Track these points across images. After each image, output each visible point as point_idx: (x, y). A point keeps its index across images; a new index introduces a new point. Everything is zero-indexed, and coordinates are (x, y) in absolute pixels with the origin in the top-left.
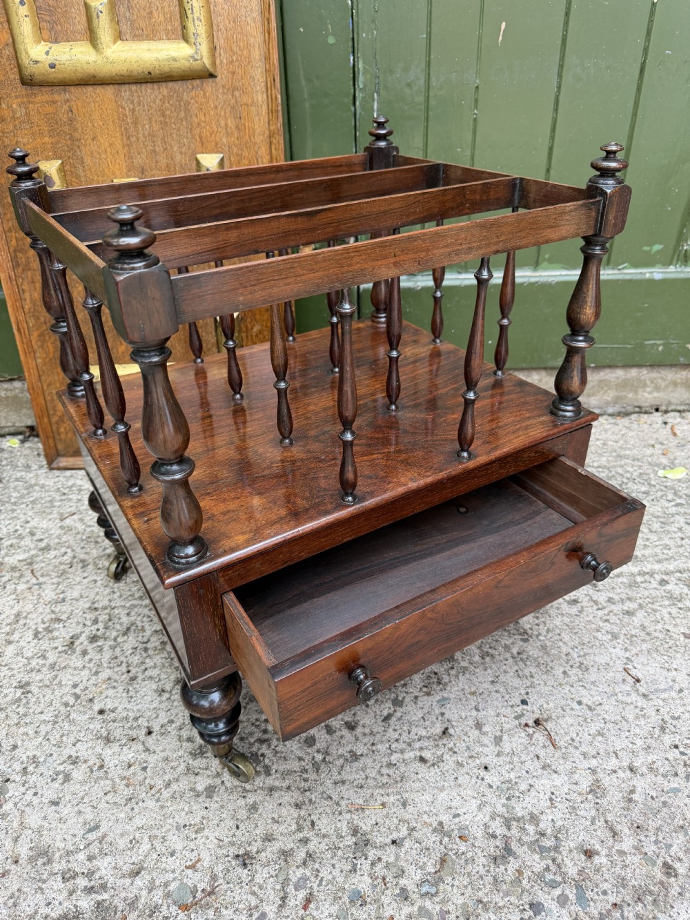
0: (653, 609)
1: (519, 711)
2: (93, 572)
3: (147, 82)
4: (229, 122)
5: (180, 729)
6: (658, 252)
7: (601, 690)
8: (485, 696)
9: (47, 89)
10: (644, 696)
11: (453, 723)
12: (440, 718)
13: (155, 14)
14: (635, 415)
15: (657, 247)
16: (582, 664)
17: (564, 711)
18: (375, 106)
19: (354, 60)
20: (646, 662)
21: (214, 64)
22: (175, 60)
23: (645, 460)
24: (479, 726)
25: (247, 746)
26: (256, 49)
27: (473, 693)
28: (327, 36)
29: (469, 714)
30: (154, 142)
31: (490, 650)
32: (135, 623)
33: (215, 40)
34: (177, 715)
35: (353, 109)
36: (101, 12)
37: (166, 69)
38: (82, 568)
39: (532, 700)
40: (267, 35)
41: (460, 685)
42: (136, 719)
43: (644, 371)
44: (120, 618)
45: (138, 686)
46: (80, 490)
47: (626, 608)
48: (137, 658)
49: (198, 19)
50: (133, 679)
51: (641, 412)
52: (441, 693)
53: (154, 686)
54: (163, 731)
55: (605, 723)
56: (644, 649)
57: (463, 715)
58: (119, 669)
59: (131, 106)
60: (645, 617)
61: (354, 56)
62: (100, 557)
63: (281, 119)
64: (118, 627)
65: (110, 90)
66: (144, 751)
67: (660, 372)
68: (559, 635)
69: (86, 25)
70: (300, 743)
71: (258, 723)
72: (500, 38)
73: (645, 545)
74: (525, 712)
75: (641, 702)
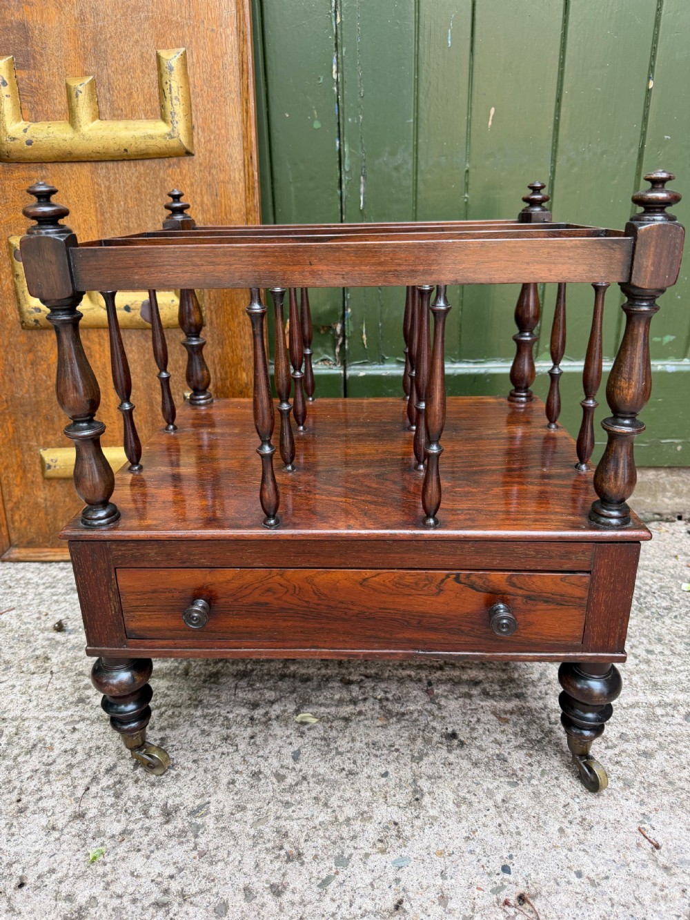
0: (677, 751)
1: (498, 882)
2: (14, 676)
3: (124, 160)
4: (205, 199)
5: (60, 882)
6: (670, 343)
7: (607, 857)
8: (454, 857)
9: (24, 166)
10: (666, 868)
11: (410, 894)
12: (394, 886)
13: (135, 95)
14: (656, 523)
15: (668, 338)
16: (584, 819)
17: (558, 884)
18: (362, 190)
19: (340, 144)
20: (668, 821)
21: (191, 141)
22: (151, 137)
23: (666, 572)
24: (443, 900)
25: (139, 911)
26: (235, 128)
27: (441, 853)
28: (313, 120)
29: (432, 882)
30: (128, 218)
31: (468, 796)
32: (44, 740)
33: (194, 120)
34: (61, 862)
35: (339, 192)
36: (81, 92)
37: (143, 146)
38: (3, 670)
39: (517, 866)
40: (245, 114)
41: (425, 841)
42: (10, 865)
43: (663, 474)
44: (28, 733)
45: (25, 820)
46: (28, 584)
47: (642, 748)
48: (34, 783)
49: (176, 98)
50: (21, 811)
51: (662, 520)
52: (399, 851)
53: (44, 822)
54: (38, 884)
55: (613, 905)
56: (666, 802)
57: (425, 883)
58: (8, 796)
59: (107, 183)
60: (666, 760)
61: (340, 140)
62: (26, 659)
63: (257, 196)
64: (23, 743)
65: (86, 168)
66: (7, 911)
67: (680, 476)
68: (557, 778)
69: (66, 105)
70: (208, 912)
71: (160, 879)
72: (490, 123)
73: (666, 670)
74: (505, 883)
75: (662, 878)
